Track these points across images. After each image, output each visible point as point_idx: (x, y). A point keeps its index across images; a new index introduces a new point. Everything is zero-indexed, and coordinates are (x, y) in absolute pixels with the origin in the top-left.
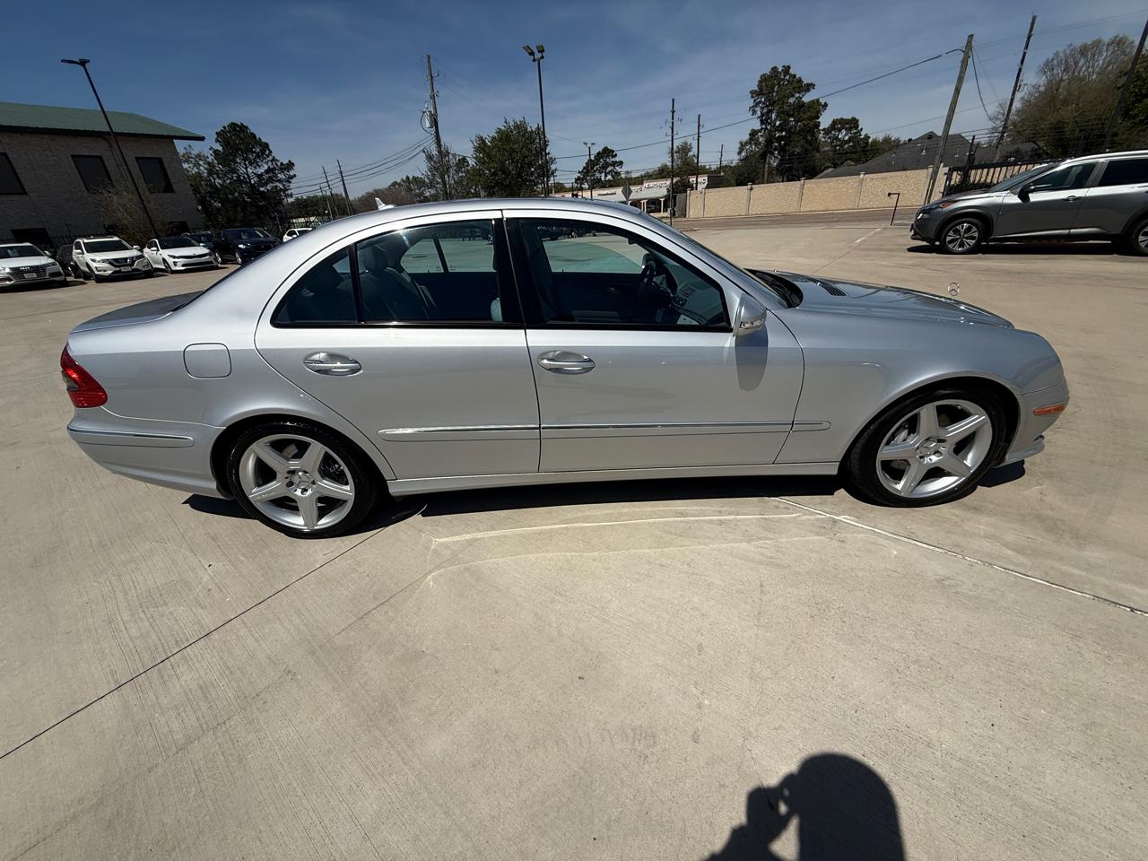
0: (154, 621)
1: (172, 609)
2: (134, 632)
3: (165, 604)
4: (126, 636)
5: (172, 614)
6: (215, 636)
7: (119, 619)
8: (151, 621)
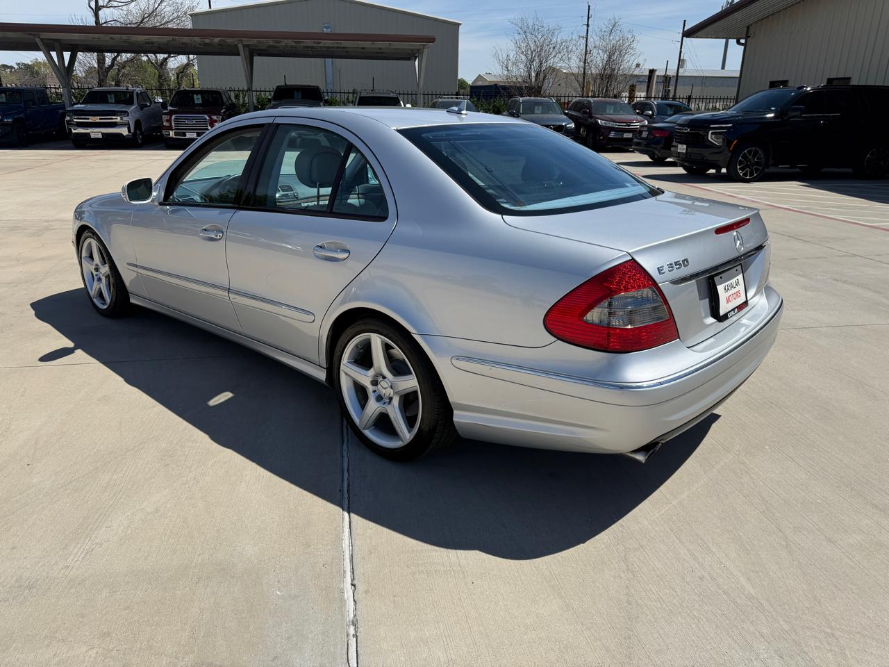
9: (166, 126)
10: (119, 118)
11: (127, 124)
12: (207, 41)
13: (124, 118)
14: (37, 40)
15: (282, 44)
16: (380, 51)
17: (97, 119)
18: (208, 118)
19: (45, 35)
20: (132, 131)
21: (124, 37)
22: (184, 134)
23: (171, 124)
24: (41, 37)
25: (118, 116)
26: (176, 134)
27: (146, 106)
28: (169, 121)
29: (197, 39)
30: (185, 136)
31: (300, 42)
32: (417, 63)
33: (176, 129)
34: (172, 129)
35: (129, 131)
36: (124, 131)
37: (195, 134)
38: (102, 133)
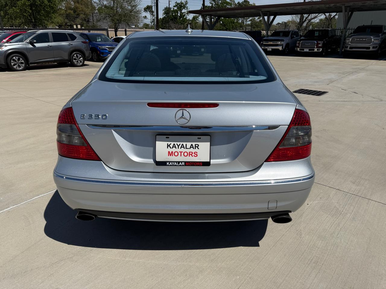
0: (344, 205)
1: (336, 204)
2: (352, 208)
3: (335, 207)
4: (355, 209)
5: (337, 203)
6: (337, 188)
7: (351, 216)
8: (344, 206)
9: (297, 46)
10: (280, 42)
11: (282, 45)
12: (328, 6)
13: (282, 43)
14: (260, 12)
15: (366, 4)
17: (271, 43)
18: (316, 42)
19: (263, 10)
20: (284, 48)
21: (292, 7)
22: (303, 50)
23: (299, 45)
24: (262, 11)
25: (280, 41)
26: (300, 50)
27: (294, 37)
28: (299, 44)
29: (323, 6)
30: (304, 50)
31: (377, 2)
33: (301, 47)
34: (299, 48)
35: (282, 48)
36: (280, 48)
37: (308, 50)
38: (272, 49)
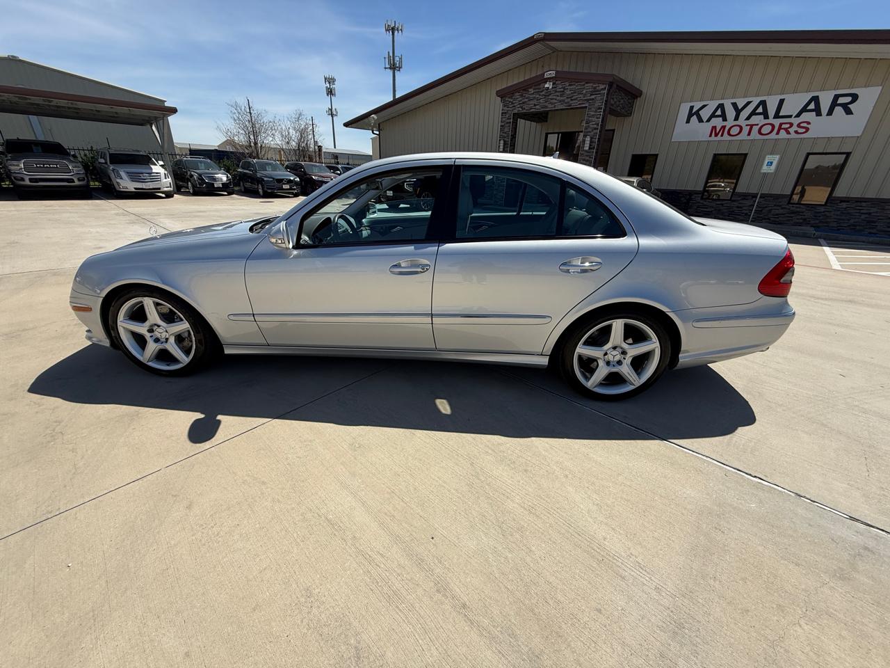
16: (116, 116)
32: (154, 128)
